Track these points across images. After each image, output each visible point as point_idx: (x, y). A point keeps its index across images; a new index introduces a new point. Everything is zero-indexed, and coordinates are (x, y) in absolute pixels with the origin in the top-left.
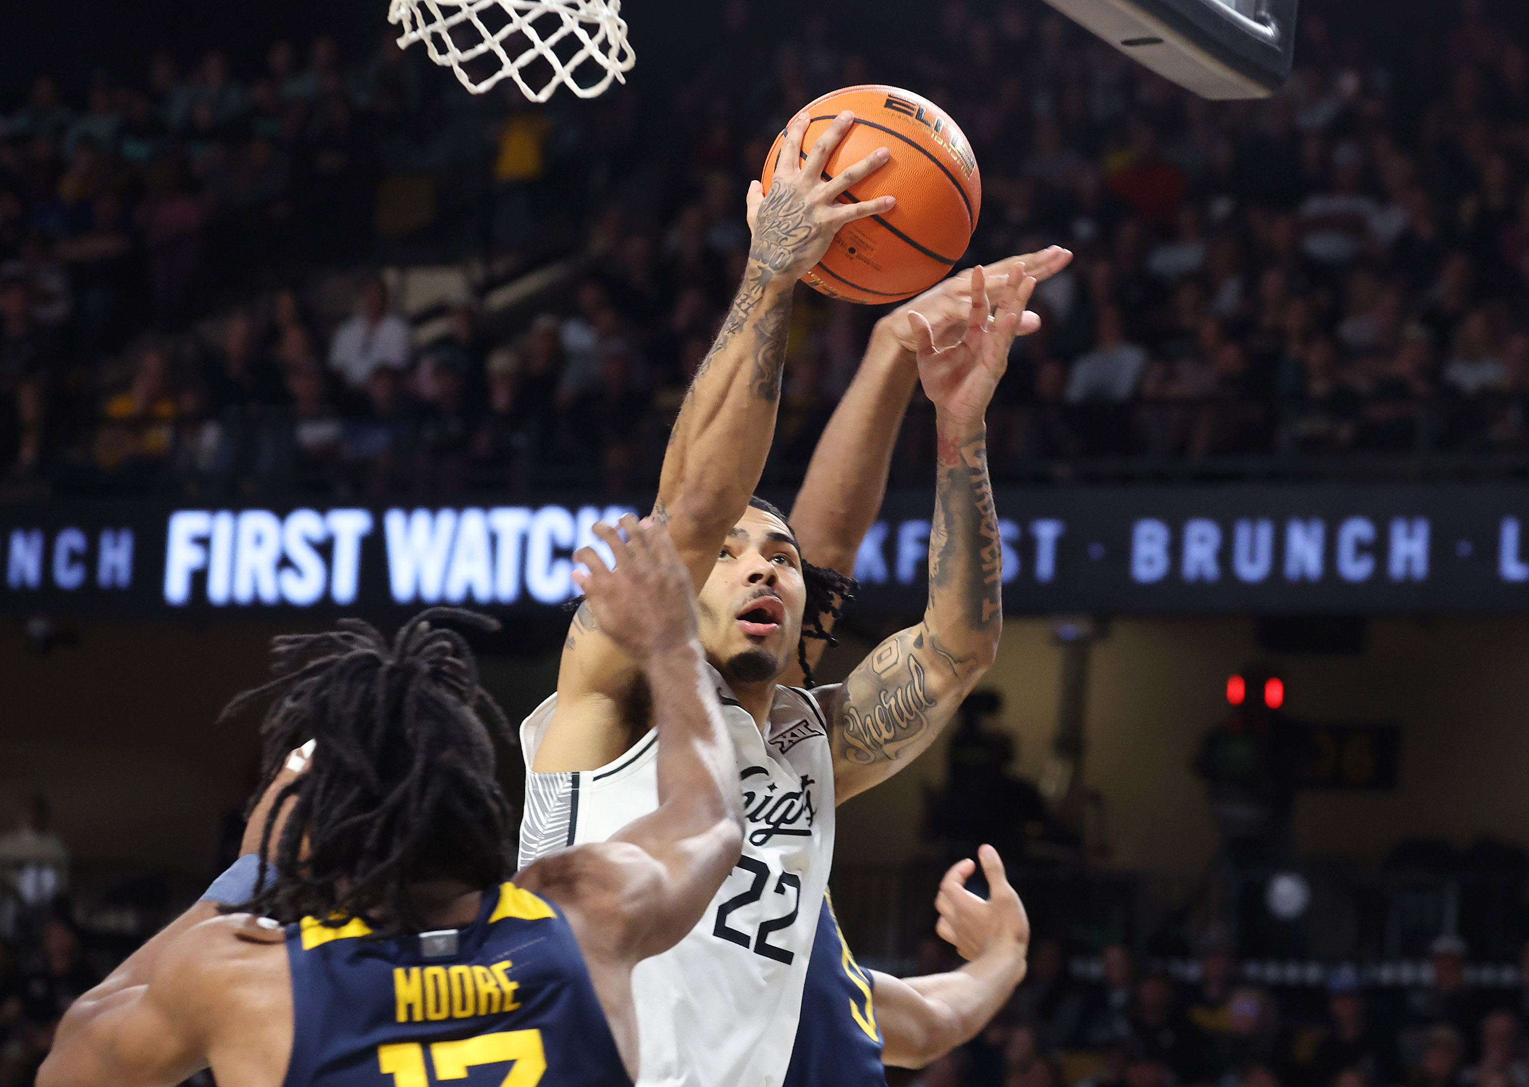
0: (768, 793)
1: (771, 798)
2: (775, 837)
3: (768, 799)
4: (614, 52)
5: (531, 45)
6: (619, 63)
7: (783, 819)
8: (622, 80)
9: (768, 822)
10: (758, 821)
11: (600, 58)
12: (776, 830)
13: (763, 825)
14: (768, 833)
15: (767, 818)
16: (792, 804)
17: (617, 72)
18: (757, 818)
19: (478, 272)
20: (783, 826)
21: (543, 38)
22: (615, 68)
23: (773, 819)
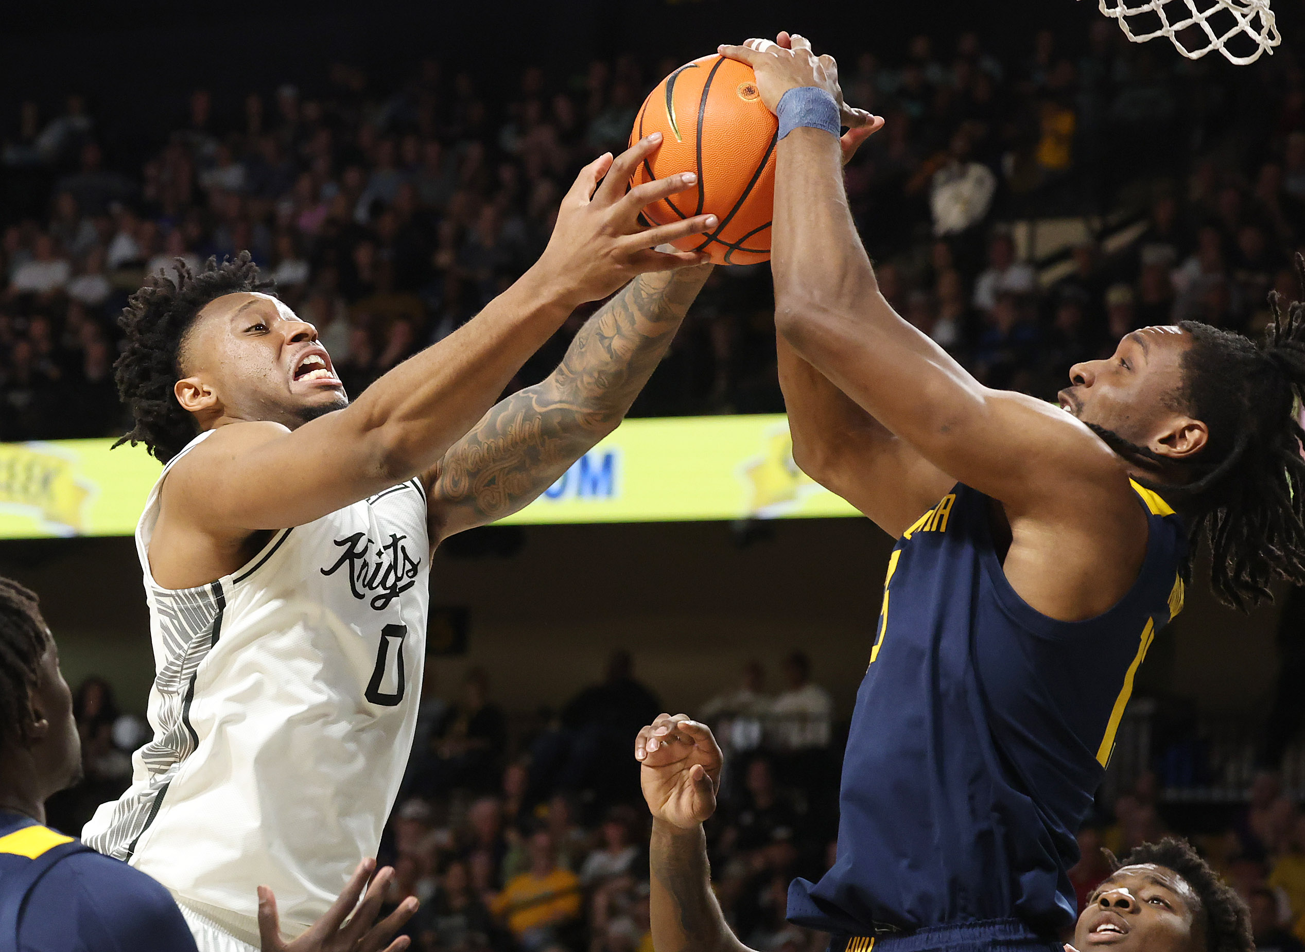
4: (1264, 31)
5: (1189, 15)
6: (1270, 41)
8: (1271, 53)
11: (1252, 33)
17: (1267, 46)
19: (1097, 224)
21: (1201, 11)
22: (1265, 44)
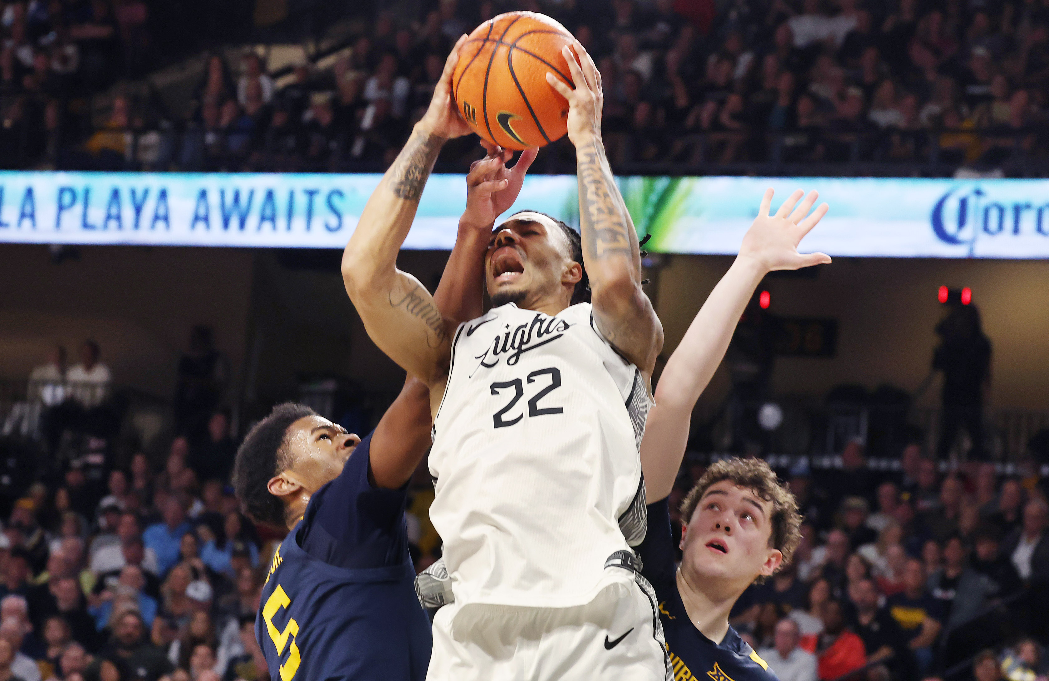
0: (507, 331)
1: (509, 333)
2: (522, 356)
3: (508, 335)
7: (522, 343)
9: (514, 348)
10: (507, 351)
12: (520, 351)
13: (512, 352)
14: (517, 356)
15: (513, 346)
16: (523, 332)
18: (507, 349)
19: (312, 48)
20: (524, 347)
23: (516, 345)
